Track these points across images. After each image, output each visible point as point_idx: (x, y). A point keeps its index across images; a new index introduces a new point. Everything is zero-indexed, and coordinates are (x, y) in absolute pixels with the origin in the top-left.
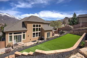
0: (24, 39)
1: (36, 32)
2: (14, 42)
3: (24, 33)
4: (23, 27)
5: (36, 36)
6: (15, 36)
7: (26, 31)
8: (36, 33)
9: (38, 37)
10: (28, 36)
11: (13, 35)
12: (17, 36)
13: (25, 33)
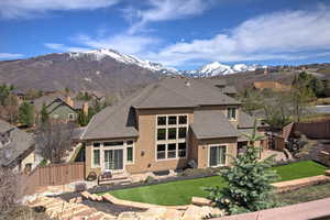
0: (130, 163)
1: (167, 142)
2: (103, 167)
3: (131, 142)
4: (128, 125)
5: (169, 156)
6: (106, 152)
7: (136, 138)
8: (169, 145)
9: (177, 158)
10: (143, 154)
11: (102, 148)
12: (111, 151)
13: (133, 145)
